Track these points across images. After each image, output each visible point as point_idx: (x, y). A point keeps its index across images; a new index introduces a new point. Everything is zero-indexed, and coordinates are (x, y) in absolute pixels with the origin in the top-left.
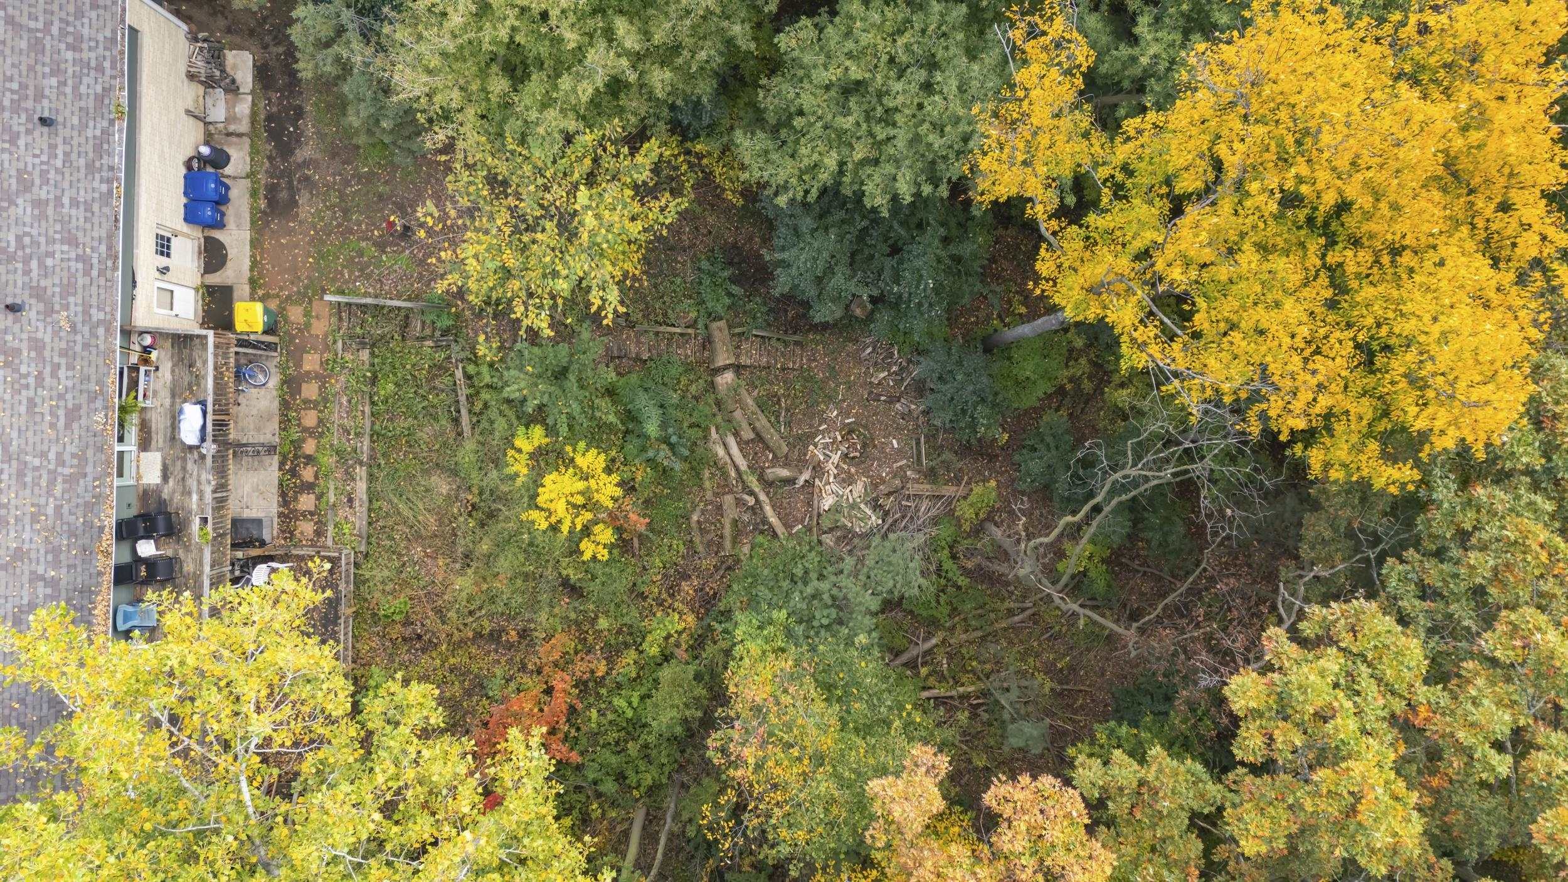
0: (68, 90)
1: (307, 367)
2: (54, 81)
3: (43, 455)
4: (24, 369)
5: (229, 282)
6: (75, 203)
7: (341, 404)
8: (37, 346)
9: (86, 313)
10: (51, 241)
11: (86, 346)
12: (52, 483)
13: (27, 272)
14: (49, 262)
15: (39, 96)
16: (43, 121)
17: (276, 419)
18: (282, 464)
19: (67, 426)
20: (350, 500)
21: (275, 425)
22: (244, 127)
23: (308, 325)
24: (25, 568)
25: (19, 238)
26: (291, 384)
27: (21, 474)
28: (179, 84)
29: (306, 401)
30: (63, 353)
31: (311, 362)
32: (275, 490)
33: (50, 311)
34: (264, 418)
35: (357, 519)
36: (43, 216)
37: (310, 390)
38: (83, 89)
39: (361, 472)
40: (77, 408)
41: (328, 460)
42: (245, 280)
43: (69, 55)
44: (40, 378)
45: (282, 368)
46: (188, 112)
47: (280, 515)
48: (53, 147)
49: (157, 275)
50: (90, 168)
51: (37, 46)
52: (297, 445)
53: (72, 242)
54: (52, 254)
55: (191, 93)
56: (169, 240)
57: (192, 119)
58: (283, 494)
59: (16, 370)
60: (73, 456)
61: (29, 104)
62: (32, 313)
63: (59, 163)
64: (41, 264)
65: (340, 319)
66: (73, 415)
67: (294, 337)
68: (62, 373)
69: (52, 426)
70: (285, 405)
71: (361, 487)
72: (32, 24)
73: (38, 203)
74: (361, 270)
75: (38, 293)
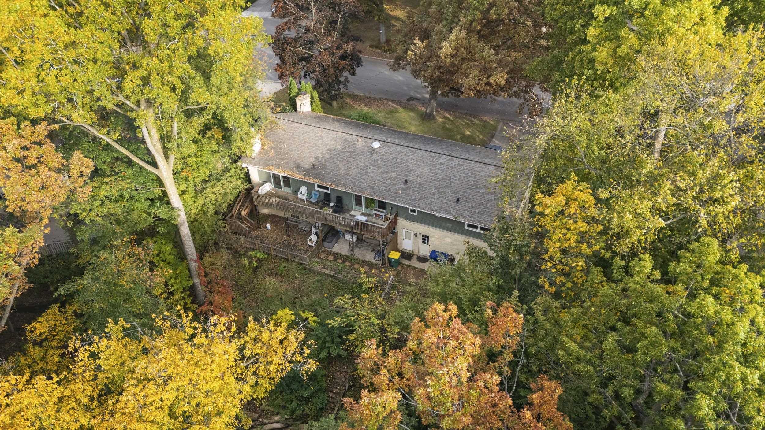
0: (466, 208)
1: (374, 270)
2: (470, 206)
3: (364, 179)
4: (388, 181)
5: (412, 261)
7: (357, 274)
8: (394, 185)
9: (399, 197)
10: (422, 194)
11: (390, 195)
12: (355, 179)
13: (415, 187)
14: (416, 192)
15: (466, 201)
16: (458, 200)
17: (361, 258)
18: (346, 256)
19: (369, 186)
20: (324, 268)
24: (336, 169)
25: (425, 188)
26: (371, 265)
27: (360, 174)
29: (363, 267)
30: (390, 190)
32: (340, 252)
33: (402, 190)
34: (364, 256)
35: (318, 268)
36: (430, 194)
37: (366, 269)
38: (466, 212)
39: (332, 273)
40: (373, 189)
41: (341, 266)
42: (411, 264)
43: (477, 211)
44: (385, 183)
45: (375, 264)
47: (331, 252)
48: (450, 201)
49: (415, 232)
50: (442, 208)
51: (482, 204)
52: (351, 261)
53: (421, 199)
54: (419, 193)
56: (427, 244)
58: (337, 253)
60: (360, 185)
61: (464, 199)
62: (403, 186)
63: (445, 201)
68: (384, 188)
69: (371, 183)
70: (364, 262)
71: (327, 272)
72: (488, 205)
73: (434, 194)
75: (409, 188)
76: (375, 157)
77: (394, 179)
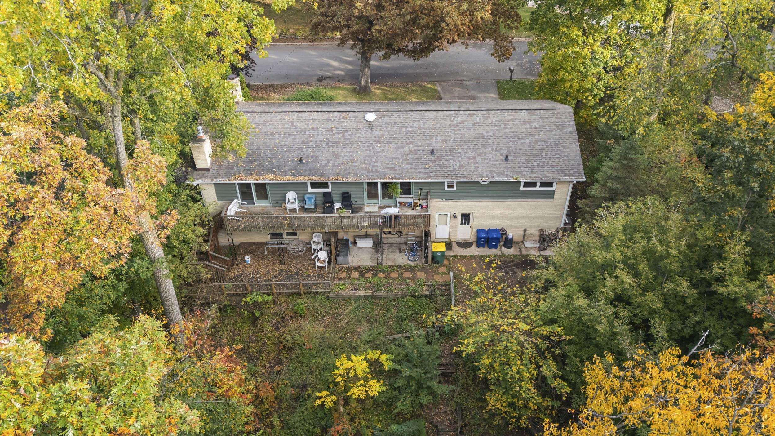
0: (521, 164)
1: (418, 273)
2: (523, 160)
3: (376, 161)
4: (409, 156)
5: (454, 249)
6: (477, 167)
7: (401, 285)
8: (419, 159)
9: (433, 172)
10: (460, 161)
11: (420, 172)
12: (365, 164)
13: (447, 155)
14: (452, 161)
15: (516, 157)
16: (507, 157)
17: (393, 264)
18: (373, 267)
19: (388, 168)
20: (355, 290)
21: (390, 263)
22: (524, 252)
23: (438, 274)
24: (333, 158)
25: (459, 153)
26: (410, 269)
27: (369, 156)
28: (536, 224)
29: (402, 274)
30: (416, 166)
31: (421, 275)
32: (361, 264)
33: (432, 162)
34: (394, 260)
35: (347, 291)
36: (469, 159)
37: (407, 275)
38: (523, 168)
39: (369, 293)
40: (395, 170)
41: (375, 281)
42: (455, 254)
43: (535, 164)
44: (406, 160)
45: (417, 266)
46: (525, 230)
47: (349, 267)
48: (497, 161)
49: (453, 213)
50: (492, 171)
51: (535, 156)
52: (382, 271)
53: (461, 167)
54: (455, 161)
55: (534, 231)
56: (468, 223)
57: (522, 233)
58: (359, 267)
59: (409, 153)
60: (376, 170)
61: (512, 154)
62: (431, 157)
63: (491, 162)
64: (451, 159)
65: (442, 285)
66: (392, 169)
67: (432, 269)
68: (408, 166)
69: (388, 164)
70: (400, 267)
71: (362, 293)
72: (544, 154)
73: (474, 158)
74: (467, 294)
75: (439, 158)
76: (376, 132)
77: (415, 152)
